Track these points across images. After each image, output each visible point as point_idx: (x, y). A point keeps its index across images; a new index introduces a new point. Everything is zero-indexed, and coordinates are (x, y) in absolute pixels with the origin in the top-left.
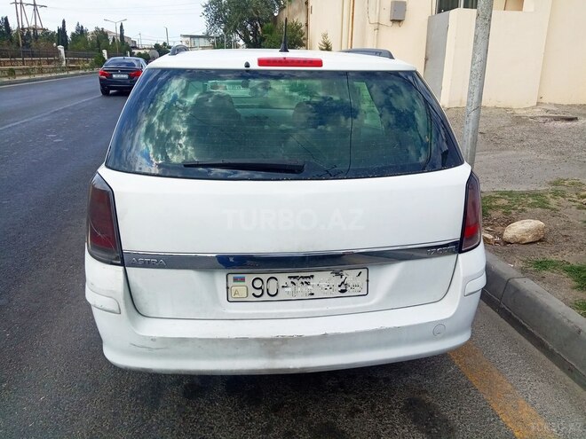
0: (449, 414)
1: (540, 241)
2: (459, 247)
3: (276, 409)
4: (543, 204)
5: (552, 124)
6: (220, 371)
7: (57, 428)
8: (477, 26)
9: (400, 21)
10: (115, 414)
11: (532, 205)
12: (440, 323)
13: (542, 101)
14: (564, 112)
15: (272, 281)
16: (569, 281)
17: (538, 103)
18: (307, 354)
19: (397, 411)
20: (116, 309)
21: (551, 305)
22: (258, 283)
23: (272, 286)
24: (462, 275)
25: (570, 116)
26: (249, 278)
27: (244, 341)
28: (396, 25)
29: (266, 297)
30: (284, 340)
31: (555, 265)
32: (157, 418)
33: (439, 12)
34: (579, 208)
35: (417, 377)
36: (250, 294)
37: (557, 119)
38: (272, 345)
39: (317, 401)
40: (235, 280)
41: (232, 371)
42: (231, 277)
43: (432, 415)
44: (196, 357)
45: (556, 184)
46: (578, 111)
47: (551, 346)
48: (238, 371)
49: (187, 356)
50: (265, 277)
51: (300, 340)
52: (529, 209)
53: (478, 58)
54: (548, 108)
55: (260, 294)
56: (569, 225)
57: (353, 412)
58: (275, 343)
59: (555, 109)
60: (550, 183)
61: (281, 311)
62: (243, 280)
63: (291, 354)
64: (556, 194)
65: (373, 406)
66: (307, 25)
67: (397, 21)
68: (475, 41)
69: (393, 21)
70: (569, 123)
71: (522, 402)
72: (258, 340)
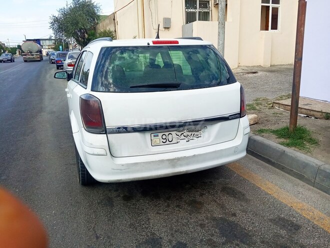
0: (240, 190)
1: (256, 124)
2: (240, 115)
3: (169, 198)
4: (254, 109)
5: (247, 75)
6: (152, 176)
7: (69, 221)
8: (219, 28)
9: (168, 28)
10: (94, 212)
11: (249, 109)
12: (236, 147)
13: (240, 65)
14: (251, 70)
15: (170, 135)
16: (274, 136)
17: (238, 66)
18: (188, 164)
19: (219, 192)
20: (105, 153)
21: (270, 144)
22: (164, 137)
23: (170, 137)
24: (242, 126)
25: (254, 71)
26: (160, 135)
27: (162, 161)
28: (167, 30)
29: (168, 142)
30: (178, 159)
31: (267, 131)
32: (116, 210)
33: (187, 23)
34: (269, 109)
35: (223, 179)
36: (161, 142)
37: (248, 73)
38: (173, 162)
39: (184, 193)
40: (154, 136)
41: (157, 176)
42: (152, 135)
43: (234, 191)
44: (142, 171)
45: (256, 100)
46: (257, 68)
47: (273, 161)
48: (160, 175)
49: (138, 171)
50: (167, 134)
51: (185, 158)
52: (248, 111)
53: (221, 42)
54: (243, 68)
55: (166, 141)
56: (267, 116)
57: (202, 195)
58: (175, 161)
59: (246, 68)
60: (254, 100)
61: (174, 148)
62: (158, 136)
63: (181, 165)
64: (258, 104)
65: (209, 192)
66: (115, 31)
67: (167, 28)
68: (219, 35)
69: (165, 28)
70: (254, 75)
71: (267, 182)
72: (168, 160)
